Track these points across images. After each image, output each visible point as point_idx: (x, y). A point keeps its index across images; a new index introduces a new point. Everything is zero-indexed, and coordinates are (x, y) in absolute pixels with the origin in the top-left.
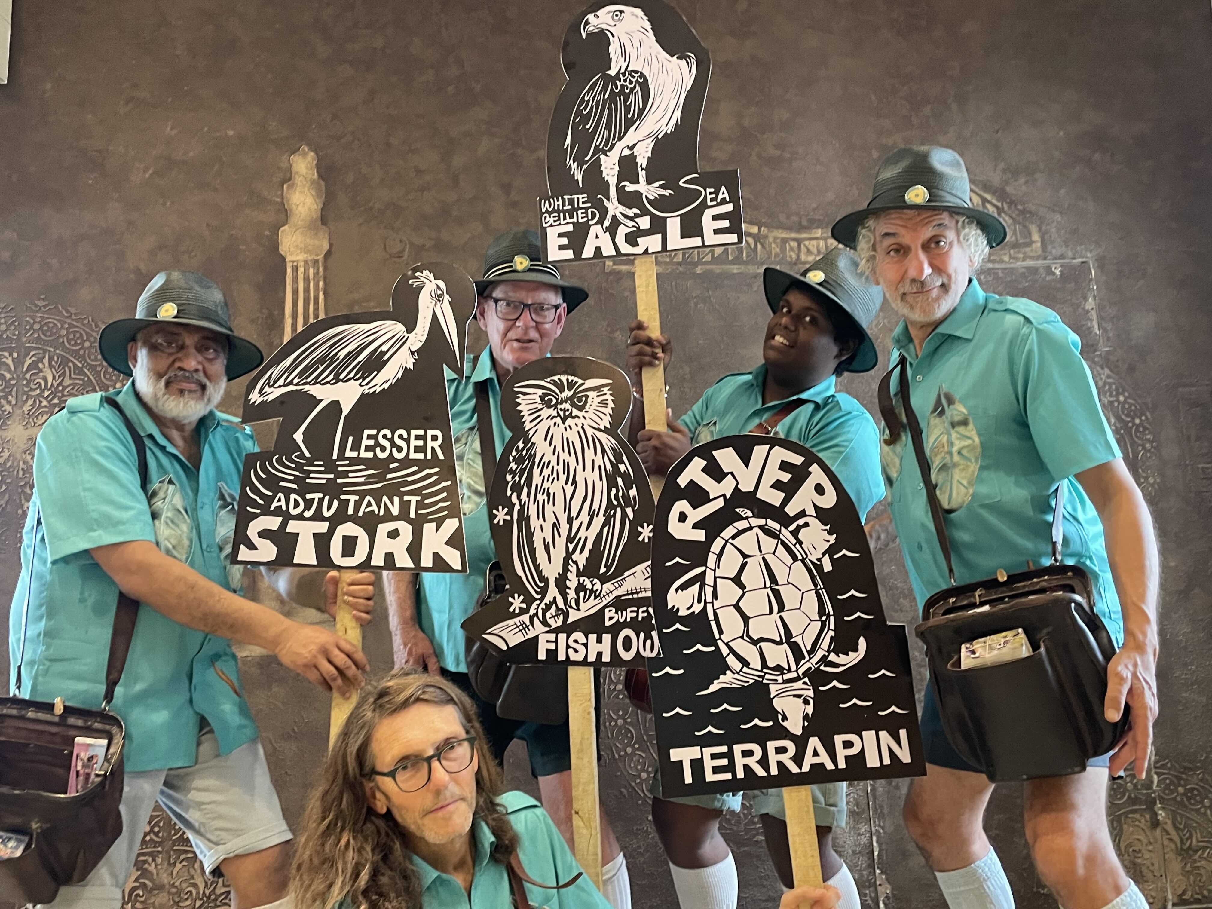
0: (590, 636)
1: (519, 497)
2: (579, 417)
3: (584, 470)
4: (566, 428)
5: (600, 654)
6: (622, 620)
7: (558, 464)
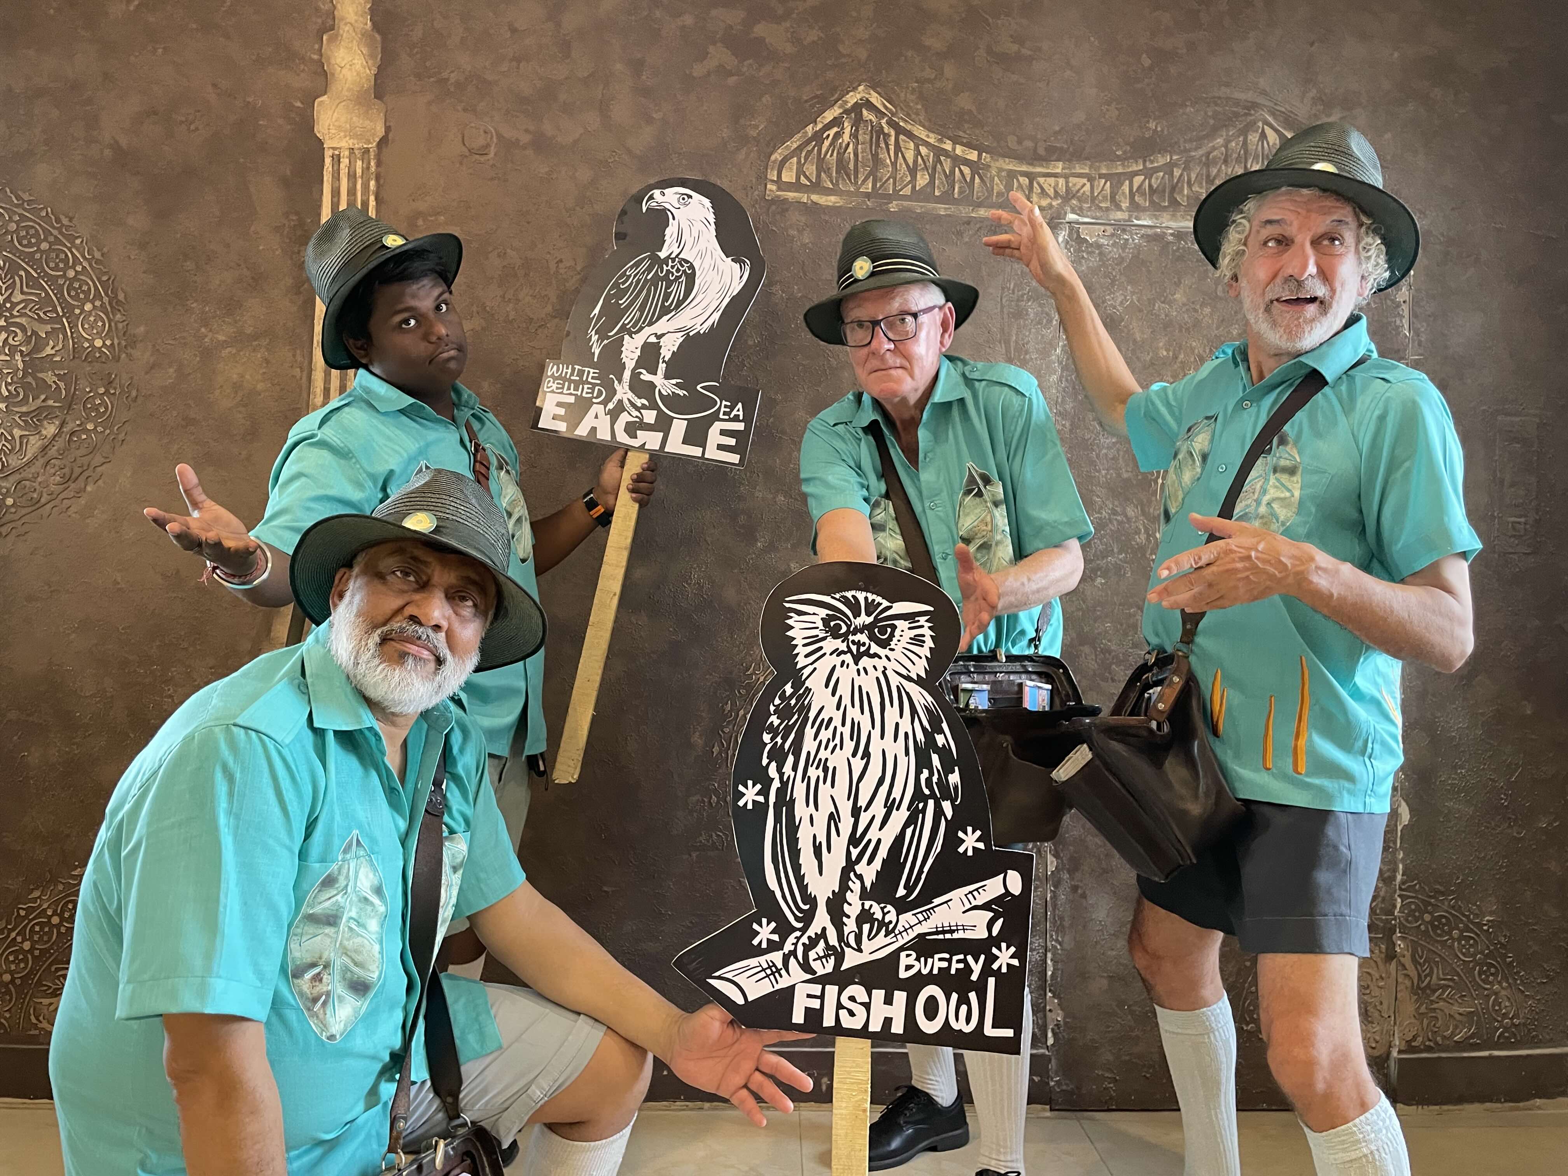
0: (875, 992)
1: (780, 770)
2: (880, 658)
3: (882, 737)
4: (858, 671)
5: (888, 1021)
6: (925, 972)
7: (843, 725)
